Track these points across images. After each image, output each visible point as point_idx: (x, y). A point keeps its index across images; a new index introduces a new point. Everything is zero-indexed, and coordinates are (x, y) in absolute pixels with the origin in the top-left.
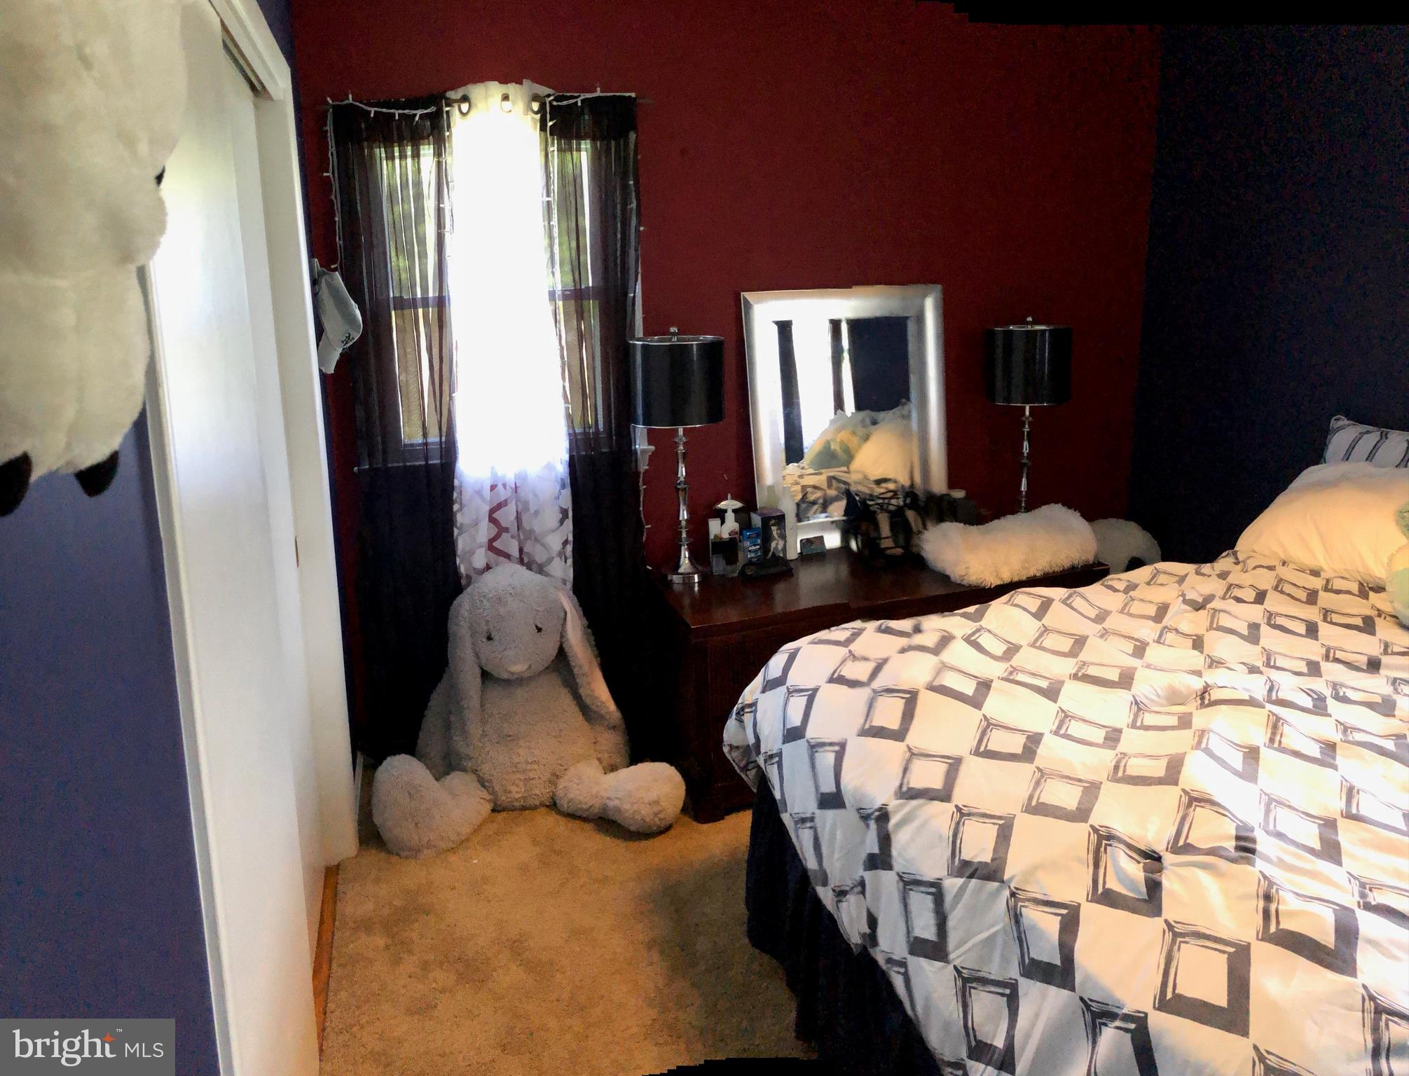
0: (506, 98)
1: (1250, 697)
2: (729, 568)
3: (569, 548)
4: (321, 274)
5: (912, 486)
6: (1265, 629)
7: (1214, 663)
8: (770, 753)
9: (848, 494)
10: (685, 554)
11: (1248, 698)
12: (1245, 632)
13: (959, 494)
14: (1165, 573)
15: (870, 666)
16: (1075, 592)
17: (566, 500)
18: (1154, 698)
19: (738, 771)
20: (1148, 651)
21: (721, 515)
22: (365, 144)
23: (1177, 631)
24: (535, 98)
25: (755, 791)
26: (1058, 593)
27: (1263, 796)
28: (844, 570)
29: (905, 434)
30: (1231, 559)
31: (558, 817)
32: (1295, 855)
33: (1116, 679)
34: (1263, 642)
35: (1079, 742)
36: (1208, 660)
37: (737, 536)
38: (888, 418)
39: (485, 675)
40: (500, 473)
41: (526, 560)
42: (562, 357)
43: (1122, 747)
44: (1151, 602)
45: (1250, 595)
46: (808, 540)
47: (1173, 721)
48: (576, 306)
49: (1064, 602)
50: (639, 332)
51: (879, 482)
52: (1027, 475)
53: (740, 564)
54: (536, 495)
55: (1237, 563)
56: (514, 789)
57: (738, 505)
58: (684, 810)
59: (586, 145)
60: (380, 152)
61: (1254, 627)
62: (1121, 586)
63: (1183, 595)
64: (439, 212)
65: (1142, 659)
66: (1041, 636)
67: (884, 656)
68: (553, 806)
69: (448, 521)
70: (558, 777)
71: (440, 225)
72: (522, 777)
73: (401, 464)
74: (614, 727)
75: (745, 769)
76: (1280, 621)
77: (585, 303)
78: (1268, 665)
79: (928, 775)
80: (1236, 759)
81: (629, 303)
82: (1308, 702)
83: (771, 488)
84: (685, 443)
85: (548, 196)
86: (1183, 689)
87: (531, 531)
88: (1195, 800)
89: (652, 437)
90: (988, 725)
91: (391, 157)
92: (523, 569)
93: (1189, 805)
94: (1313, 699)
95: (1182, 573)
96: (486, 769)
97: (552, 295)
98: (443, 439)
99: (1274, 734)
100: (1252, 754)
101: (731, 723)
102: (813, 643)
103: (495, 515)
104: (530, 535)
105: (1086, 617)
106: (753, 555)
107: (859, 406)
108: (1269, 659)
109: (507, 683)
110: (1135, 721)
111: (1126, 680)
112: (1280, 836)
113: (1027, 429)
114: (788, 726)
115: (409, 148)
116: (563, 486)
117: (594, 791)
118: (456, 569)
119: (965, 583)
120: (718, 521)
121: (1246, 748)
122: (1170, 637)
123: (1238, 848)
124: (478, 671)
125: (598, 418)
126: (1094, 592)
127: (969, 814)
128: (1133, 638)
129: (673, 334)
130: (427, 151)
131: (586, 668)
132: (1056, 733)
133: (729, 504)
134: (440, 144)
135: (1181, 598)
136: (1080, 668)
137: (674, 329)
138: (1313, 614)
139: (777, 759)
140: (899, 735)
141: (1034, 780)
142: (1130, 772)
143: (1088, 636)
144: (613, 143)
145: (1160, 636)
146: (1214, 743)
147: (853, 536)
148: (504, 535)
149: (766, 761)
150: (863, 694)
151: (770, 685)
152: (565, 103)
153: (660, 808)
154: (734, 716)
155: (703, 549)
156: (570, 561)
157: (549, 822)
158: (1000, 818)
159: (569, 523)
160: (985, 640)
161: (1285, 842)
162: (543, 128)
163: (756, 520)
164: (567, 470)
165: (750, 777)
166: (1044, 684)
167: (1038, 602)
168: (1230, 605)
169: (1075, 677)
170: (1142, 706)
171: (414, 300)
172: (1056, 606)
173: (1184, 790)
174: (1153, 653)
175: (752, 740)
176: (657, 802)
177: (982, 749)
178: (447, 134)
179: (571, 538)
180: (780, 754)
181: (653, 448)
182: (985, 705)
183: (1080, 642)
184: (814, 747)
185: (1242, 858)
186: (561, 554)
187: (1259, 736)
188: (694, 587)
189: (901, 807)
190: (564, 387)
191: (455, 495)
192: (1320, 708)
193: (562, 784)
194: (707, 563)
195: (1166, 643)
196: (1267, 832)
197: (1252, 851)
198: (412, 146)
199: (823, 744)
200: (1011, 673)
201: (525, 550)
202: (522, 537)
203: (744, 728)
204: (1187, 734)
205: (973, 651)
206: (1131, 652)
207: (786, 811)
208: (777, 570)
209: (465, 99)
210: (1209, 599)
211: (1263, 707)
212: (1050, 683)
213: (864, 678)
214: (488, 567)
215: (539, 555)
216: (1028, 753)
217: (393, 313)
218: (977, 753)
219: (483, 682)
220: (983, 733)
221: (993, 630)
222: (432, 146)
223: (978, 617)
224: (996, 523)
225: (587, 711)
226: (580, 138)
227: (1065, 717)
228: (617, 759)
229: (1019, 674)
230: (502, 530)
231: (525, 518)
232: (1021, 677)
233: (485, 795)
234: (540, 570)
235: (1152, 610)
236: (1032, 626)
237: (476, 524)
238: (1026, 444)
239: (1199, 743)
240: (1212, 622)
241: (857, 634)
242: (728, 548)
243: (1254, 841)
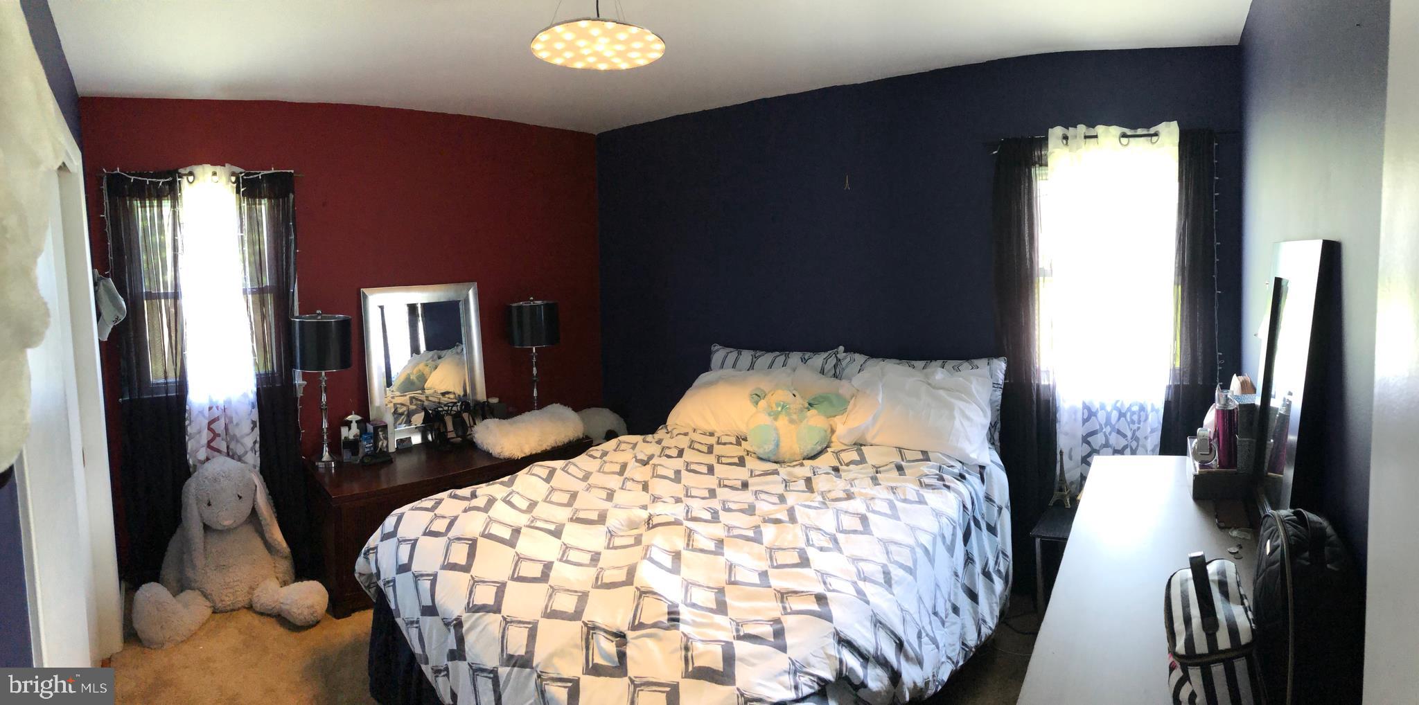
0: (215, 174)
1: (675, 519)
2: (353, 457)
3: (257, 446)
4: (100, 279)
5: (465, 394)
6: (684, 473)
7: (655, 499)
8: (387, 580)
9: (425, 409)
10: (326, 449)
11: (673, 520)
12: (673, 477)
13: (494, 400)
14: (624, 442)
15: (447, 521)
16: (570, 462)
17: (255, 416)
18: (621, 527)
19: (364, 588)
20: (616, 495)
21: (348, 424)
22: (127, 198)
23: (633, 480)
24: (233, 174)
25: (375, 601)
26: (558, 464)
27: (684, 582)
28: (423, 457)
29: (460, 364)
30: (665, 431)
31: (254, 615)
32: (702, 616)
33: (596, 518)
34: (683, 481)
35: (575, 565)
36: (652, 498)
37: (358, 438)
38: (447, 354)
39: (207, 528)
40: (214, 400)
41: (231, 453)
42: (252, 328)
43: (600, 564)
44: (617, 463)
45: (674, 452)
46: (401, 439)
47: (631, 541)
48: (260, 297)
49: (563, 469)
50: (297, 314)
51: (444, 394)
52: (537, 385)
53: (361, 455)
54: (237, 413)
55: (667, 433)
56: (227, 599)
57: (359, 418)
58: (328, 611)
59: (265, 201)
60: (137, 203)
61: (678, 472)
62: (598, 454)
63: (635, 457)
64: (175, 241)
65: (612, 502)
66: (550, 493)
67: (455, 514)
68: (250, 607)
69: (182, 430)
70: (254, 589)
71: (175, 248)
72: (231, 590)
73: (151, 396)
74: (286, 557)
75: (369, 587)
76: (693, 467)
77: (265, 295)
78: (687, 496)
79: (485, 596)
80: (667, 561)
81: (291, 294)
82: (708, 516)
83: (379, 408)
84: (325, 381)
85: (242, 232)
86: (637, 519)
87: (235, 435)
88: (643, 593)
89: (305, 377)
90: (519, 559)
91: (144, 206)
92: (229, 460)
93: (640, 597)
94: (712, 513)
95: (635, 442)
96: (208, 588)
97: (245, 291)
98: (178, 379)
99: (689, 540)
100: (677, 556)
101: (361, 560)
102: (412, 509)
103: (212, 426)
104: (234, 438)
105: (577, 478)
106: (368, 450)
107: (429, 348)
108: (687, 492)
109: (221, 532)
110: (609, 544)
111: (602, 519)
112: (694, 605)
113: (534, 360)
114: (400, 563)
115: (156, 202)
116: (253, 407)
117: (276, 597)
118: (187, 461)
119: (502, 457)
120: (347, 428)
121: (673, 552)
122: (629, 484)
123: (670, 620)
124: (202, 525)
125: (274, 365)
126: (582, 460)
127: (511, 622)
128: (606, 489)
129: (319, 314)
130: (167, 204)
131: (269, 519)
132: (561, 560)
133: (353, 417)
134: (175, 200)
135: (634, 459)
136: (575, 514)
137: (318, 312)
138: (711, 459)
139: (392, 584)
140: (466, 568)
141: (548, 595)
142: (606, 580)
143: (578, 492)
144: (281, 200)
145: (623, 485)
146: (656, 554)
147: (429, 432)
148: (217, 438)
149: (384, 585)
150: (442, 541)
151: (385, 537)
152: (251, 177)
153: (314, 610)
154: (362, 555)
155: (337, 445)
156: (258, 454)
157: (248, 618)
158: (529, 623)
159: (257, 430)
160: (516, 500)
161: (696, 608)
162: (238, 191)
163: (370, 428)
164: (255, 397)
165: (371, 593)
166: (552, 527)
167: (547, 471)
168: (664, 460)
169: (571, 520)
170: (613, 533)
171: (159, 294)
172: (559, 473)
173: (637, 588)
174: (620, 497)
175: (374, 571)
176: (312, 606)
177: (516, 576)
178: (179, 194)
179: (258, 439)
180: (394, 581)
181: (305, 383)
182: (518, 544)
183: (574, 496)
184: (417, 577)
185: (672, 626)
186: (253, 449)
187: (680, 544)
188: (331, 471)
189: (469, 617)
190: (253, 346)
191: (187, 415)
192: (715, 518)
193: (256, 592)
194: (340, 454)
195: (627, 488)
196: (686, 605)
197: (678, 620)
198: (158, 200)
199: (422, 575)
200: (532, 522)
201: (231, 447)
202: (228, 439)
203: (369, 563)
204: (639, 549)
205: (508, 507)
206: (605, 498)
207: (400, 617)
208: (382, 460)
209: (191, 174)
210: (651, 457)
211: (681, 524)
212: (556, 526)
213: (443, 530)
214: (208, 459)
215: (240, 451)
216: (544, 577)
217: (145, 302)
218: (513, 579)
219: (205, 532)
220: (516, 565)
221: (521, 493)
222: (170, 201)
223: (511, 483)
224: (519, 417)
225: (269, 547)
226: (261, 197)
227: (566, 548)
228: (287, 578)
229: (538, 522)
230: (216, 435)
231: (230, 427)
232: (539, 524)
233: (208, 603)
234: (240, 459)
235: (617, 468)
236: (543, 487)
237: (199, 432)
238: (534, 369)
239: (646, 554)
240: (653, 473)
241: (439, 502)
242: (353, 445)
243: (678, 613)
